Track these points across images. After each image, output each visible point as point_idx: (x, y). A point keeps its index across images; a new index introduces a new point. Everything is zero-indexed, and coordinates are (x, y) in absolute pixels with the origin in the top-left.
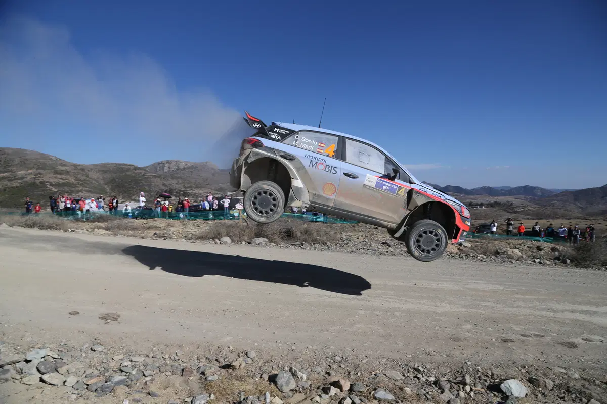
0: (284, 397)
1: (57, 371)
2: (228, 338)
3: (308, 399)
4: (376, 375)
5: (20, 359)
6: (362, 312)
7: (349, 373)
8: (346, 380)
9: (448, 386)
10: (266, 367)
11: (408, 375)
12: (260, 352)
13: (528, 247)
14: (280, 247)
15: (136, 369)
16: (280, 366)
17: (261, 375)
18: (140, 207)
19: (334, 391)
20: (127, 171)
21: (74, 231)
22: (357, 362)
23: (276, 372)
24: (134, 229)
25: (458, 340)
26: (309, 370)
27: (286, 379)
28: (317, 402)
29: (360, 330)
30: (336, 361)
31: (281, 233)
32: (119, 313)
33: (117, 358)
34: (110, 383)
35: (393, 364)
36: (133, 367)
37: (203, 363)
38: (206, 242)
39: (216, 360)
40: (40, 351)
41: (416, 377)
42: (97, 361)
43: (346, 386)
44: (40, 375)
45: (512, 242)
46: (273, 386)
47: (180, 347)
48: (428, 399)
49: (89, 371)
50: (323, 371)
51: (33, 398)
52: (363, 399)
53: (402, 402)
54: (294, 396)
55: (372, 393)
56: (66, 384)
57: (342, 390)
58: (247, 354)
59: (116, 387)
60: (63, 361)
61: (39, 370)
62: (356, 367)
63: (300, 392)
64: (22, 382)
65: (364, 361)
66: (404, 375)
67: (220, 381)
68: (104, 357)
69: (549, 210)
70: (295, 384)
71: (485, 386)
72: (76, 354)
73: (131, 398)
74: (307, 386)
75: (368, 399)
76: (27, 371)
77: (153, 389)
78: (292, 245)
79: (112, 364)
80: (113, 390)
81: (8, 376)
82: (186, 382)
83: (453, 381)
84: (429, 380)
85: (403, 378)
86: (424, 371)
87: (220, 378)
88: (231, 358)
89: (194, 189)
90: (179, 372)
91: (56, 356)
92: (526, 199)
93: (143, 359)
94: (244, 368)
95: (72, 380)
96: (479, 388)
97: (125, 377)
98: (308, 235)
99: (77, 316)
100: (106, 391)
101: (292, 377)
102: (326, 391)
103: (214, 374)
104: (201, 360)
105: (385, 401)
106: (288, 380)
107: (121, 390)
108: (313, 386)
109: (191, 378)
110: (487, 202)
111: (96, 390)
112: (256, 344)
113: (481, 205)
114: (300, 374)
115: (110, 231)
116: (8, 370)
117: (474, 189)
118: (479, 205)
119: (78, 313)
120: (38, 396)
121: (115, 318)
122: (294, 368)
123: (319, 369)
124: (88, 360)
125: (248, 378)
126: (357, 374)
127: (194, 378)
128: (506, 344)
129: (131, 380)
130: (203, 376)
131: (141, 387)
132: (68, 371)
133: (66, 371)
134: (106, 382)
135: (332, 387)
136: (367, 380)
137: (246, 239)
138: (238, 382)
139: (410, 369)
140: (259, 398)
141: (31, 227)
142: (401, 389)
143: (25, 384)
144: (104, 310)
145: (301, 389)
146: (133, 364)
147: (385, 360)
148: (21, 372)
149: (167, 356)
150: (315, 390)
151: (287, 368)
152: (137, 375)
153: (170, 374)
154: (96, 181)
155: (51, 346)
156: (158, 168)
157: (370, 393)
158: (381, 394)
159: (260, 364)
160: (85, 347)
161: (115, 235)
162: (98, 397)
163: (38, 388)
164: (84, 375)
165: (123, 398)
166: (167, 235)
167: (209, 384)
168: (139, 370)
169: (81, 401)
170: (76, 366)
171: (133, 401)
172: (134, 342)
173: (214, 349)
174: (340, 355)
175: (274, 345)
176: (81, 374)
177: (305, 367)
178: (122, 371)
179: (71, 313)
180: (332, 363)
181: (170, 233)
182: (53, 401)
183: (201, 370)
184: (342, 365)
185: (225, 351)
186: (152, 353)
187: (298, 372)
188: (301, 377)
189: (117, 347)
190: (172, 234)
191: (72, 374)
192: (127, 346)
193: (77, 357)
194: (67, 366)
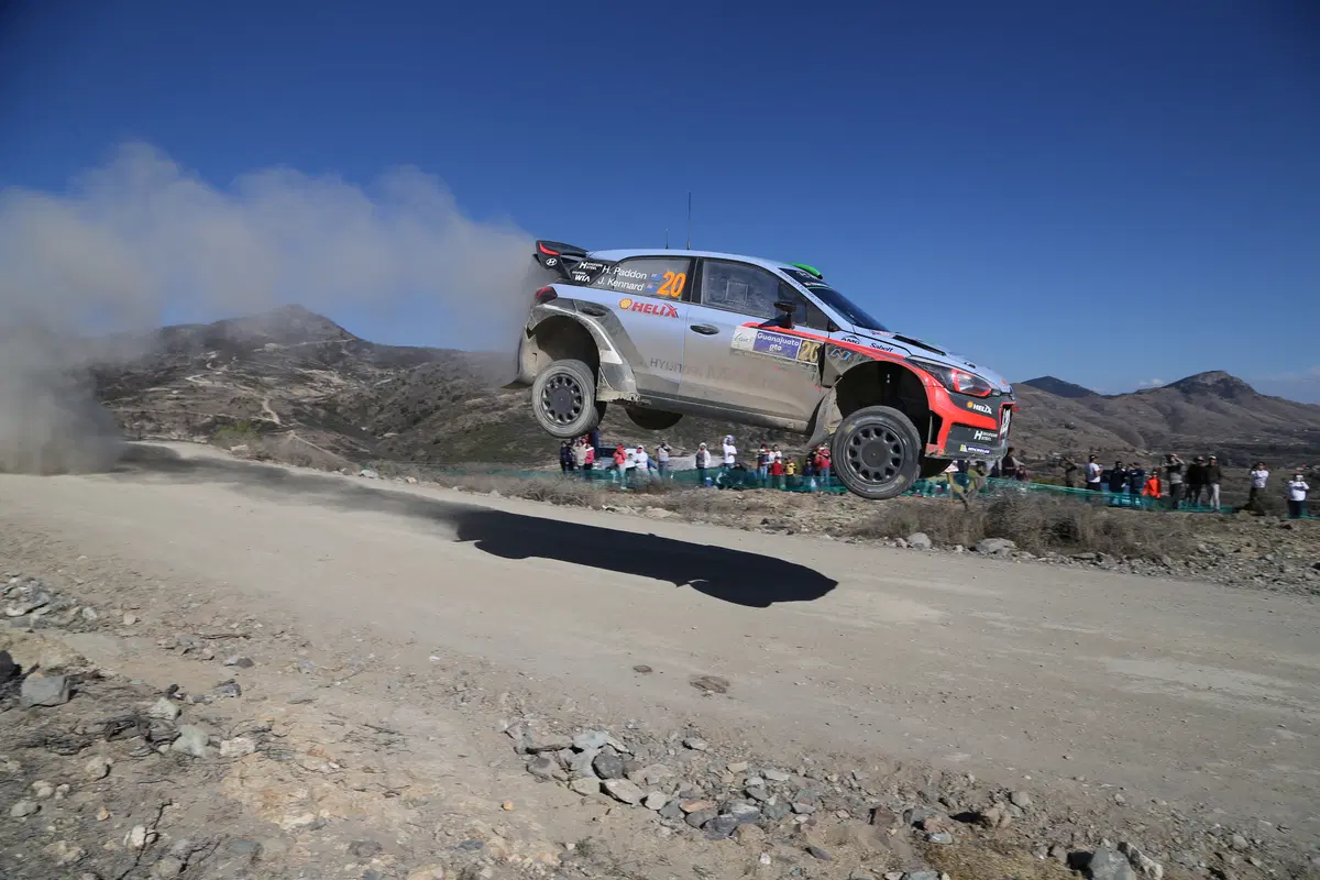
1: (626, 777)
2: (960, 757)
5: (564, 744)
10: (1058, 833)
15: (775, 796)
16: (1091, 835)
17: (1051, 849)
18: (726, 465)
23: (1085, 848)
26: (1167, 855)
27: (1114, 867)
30: (1236, 847)
32: (726, 677)
33: (734, 767)
34: (730, 815)
36: (770, 790)
37: (913, 804)
39: (941, 800)
40: (595, 735)
42: (697, 769)
44: (600, 781)
47: (860, 761)
49: (685, 787)
50: (1203, 865)
51: (594, 819)
56: (647, 804)
58: (1009, 796)
59: (742, 825)
60: (636, 758)
61: (596, 770)
64: (571, 787)
67: (957, 847)
68: (710, 762)
72: (658, 750)
73: (774, 853)
76: (577, 768)
77: (813, 841)
78: (1075, 558)
79: (728, 779)
80: (735, 831)
81: (547, 771)
82: (884, 839)
87: (958, 841)
88: (975, 801)
90: (865, 815)
91: (621, 748)
93: (787, 777)
94: (1010, 826)
95: (657, 799)
97: (756, 809)
98: (1115, 536)
99: (648, 676)
100: (723, 831)
101: (1127, 865)
103: (942, 830)
104: (907, 796)
106: (1118, 871)
109: (894, 831)
111: (704, 824)
112: (1029, 778)
114: (1146, 861)
116: (545, 762)
119: (649, 670)
120: (603, 819)
121: (721, 688)
122: (1131, 846)
123: (1189, 857)
124: (680, 764)
125: (1019, 851)
127: (899, 831)
129: (768, 817)
130: (919, 831)
131: (787, 834)
132: (646, 779)
133: (643, 781)
134: (721, 813)
138: (998, 856)
141: (538, 499)
143: (575, 791)
144: (697, 670)
146: (769, 784)
148: (568, 767)
149: (835, 778)
151: (1106, 841)
152: (778, 808)
153: (847, 816)
155: (611, 727)
159: (1041, 824)
160: (672, 739)
162: (711, 839)
163: (600, 802)
164: (677, 793)
165: (756, 849)
166: (788, 525)
167: (934, 850)
168: (781, 798)
169: (681, 843)
170: (661, 772)
171: (779, 858)
172: (765, 740)
173: (934, 776)
174: (1245, 833)
175: (1072, 785)
176: (672, 790)
177: (1154, 848)
178: (748, 796)
179: (637, 669)
180: (1225, 850)
181: (795, 520)
182: (631, 833)
183: (915, 817)
184: (1252, 859)
185: (959, 784)
186: (803, 767)
187: (1142, 856)
188: (1150, 869)
189: (732, 746)
190: (799, 524)
191: (654, 787)
192: (751, 746)
193: (659, 754)
194: (644, 771)
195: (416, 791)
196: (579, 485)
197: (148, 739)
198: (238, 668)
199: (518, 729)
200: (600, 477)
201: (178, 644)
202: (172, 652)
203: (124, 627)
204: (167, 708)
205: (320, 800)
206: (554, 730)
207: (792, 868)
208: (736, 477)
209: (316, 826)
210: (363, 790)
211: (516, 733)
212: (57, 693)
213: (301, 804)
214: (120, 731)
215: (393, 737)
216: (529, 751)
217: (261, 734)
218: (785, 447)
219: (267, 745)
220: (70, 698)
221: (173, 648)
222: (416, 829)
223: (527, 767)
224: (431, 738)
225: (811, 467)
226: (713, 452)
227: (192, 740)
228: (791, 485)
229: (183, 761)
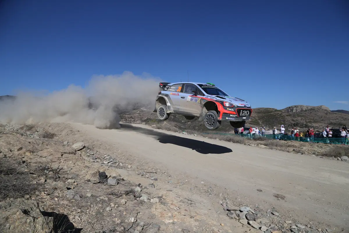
1: (255, 221)
5: (237, 209)
15: (301, 232)
18: (281, 133)
24: (280, 146)
32: (284, 195)
33: (287, 222)
36: (299, 230)
40: (246, 208)
42: (276, 221)
44: (248, 221)
49: (272, 226)
51: (246, 231)
56: (261, 229)
60: (258, 216)
61: (246, 218)
64: (239, 222)
68: (280, 219)
76: (241, 216)
79: (286, 225)
81: (233, 216)
91: (254, 212)
93: (304, 227)
95: (264, 228)
99: (261, 193)
116: (233, 213)
119: (261, 191)
120: (249, 232)
121: (283, 198)
124: (271, 219)
132: (261, 222)
143: (240, 223)
144: (275, 192)
146: (298, 228)
148: (238, 216)
154: (254, 118)
155: (251, 206)
160: (268, 211)
161: (271, 149)
163: (247, 227)
164: (270, 227)
166: (301, 151)
170: (265, 220)
172: (297, 215)
176: (268, 226)
178: (292, 231)
179: (258, 190)
181: (303, 150)
186: (309, 225)
189: (286, 216)
190: (304, 151)
191: (263, 224)
192: (293, 216)
193: (265, 215)
194: (260, 220)
195: (198, 217)
196: (240, 138)
197: (135, 196)
198: (154, 180)
199: (225, 204)
200: (245, 136)
201: (140, 173)
202: (139, 175)
203: (128, 168)
204: (138, 189)
205: (174, 217)
206: (234, 205)
208: (285, 137)
209: (173, 223)
210: (185, 216)
211: (224, 205)
212: (115, 183)
213: (170, 217)
214: (128, 193)
215: (192, 202)
216: (228, 210)
217: (160, 198)
218: (299, 128)
219: (162, 201)
220: (117, 184)
221: (139, 174)
222: (198, 227)
223: (227, 214)
224: (202, 204)
225: (308, 135)
226: (277, 129)
227: (144, 198)
228: (301, 140)
229: (142, 202)
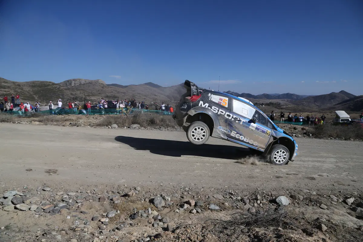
0: (158, 210)
1: (24, 203)
2: (123, 180)
3: (173, 211)
4: (208, 197)
5: (1, 197)
6: (198, 164)
7: (194, 197)
8: (193, 200)
9: (248, 201)
10: (147, 195)
11: (226, 196)
12: (142, 187)
13: (289, 128)
14: (147, 129)
15: (71, 199)
16: (155, 194)
17: (145, 199)
18: (59, 108)
19: (186, 206)
20: (48, 86)
21: (20, 123)
22: (197, 190)
23: (153, 198)
24: (57, 121)
25: (253, 177)
26: (171, 196)
27: (159, 200)
28: (177, 212)
29: (198, 174)
30: (186, 191)
31: (147, 121)
32: (57, 169)
33: (59, 194)
34: (57, 207)
35: (217, 191)
36: (70, 198)
37: (110, 194)
38: (103, 127)
39: (118, 193)
40: (13, 192)
41: (231, 197)
42: (47, 196)
43: (193, 203)
44: (14, 206)
45: (280, 125)
46: (152, 205)
47: (96, 186)
48: (238, 208)
49: (43, 202)
50: (179, 196)
51: (12, 218)
52: (202, 209)
53: (224, 210)
54: (164, 209)
55: (208, 206)
56: (31, 209)
57: (190, 205)
58: (135, 189)
59: (62, 209)
60: (27, 197)
61: (13, 203)
62: (197, 193)
63: (168, 208)
64: (3, 210)
65: (202, 190)
66: (224, 197)
68: (51, 193)
69: (300, 107)
70: (164, 203)
71: (268, 200)
72: (34, 193)
73: (71, 215)
74: (171, 204)
75: (205, 210)
76: (5, 203)
77: (83, 209)
78: (154, 128)
79: (57, 197)
80: (60, 211)
82: (102, 205)
83: (250, 198)
84: (237, 198)
85: (223, 198)
86: (234, 194)
87: (122, 202)
88: (126, 191)
89: (91, 97)
90: (97, 200)
91: (22, 194)
92: (288, 101)
93: (75, 194)
94: (135, 196)
95: (34, 207)
96: (265, 201)
97: (66, 204)
98: (164, 122)
99: (31, 172)
100: (56, 212)
101: (162, 200)
102: (182, 206)
103: (118, 199)
105: (214, 210)
107: (64, 211)
108: (174, 204)
109: (105, 203)
110: (265, 103)
111: (50, 211)
112: (140, 183)
113: (262, 104)
114: (167, 198)
115: (42, 122)
117: (258, 95)
118: (261, 105)
119: (31, 170)
120: (15, 217)
121: (55, 172)
122: (163, 195)
123: (177, 195)
124: (42, 196)
125: (137, 201)
126: (198, 197)
127: (107, 202)
128: (278, 179)
129: (70, 206)
130: (112, 201)
131: (75, 209)
133: (29, 203)
134: (55, 207)
135: (185, 204)
136: (204, 200)
137: (127, 125)
138: (132, 203)
139: (227, 193)
140: (145, 212)
142: (223, 204)
143: (5, 211)
144: (47, 168)
145: (168, 206)
146: (69, 196)
147: (213, 189)
148: (2, 204)
150: (176, 206)
151: (158, 195)
152: (73, 203)
153: (92, 201)
154: (28, 92)
155: (18, 189)
156: (68, 84)
157: (206, 206)
158: (212, 206)
159: (143, 194)
160: (39, 189)
161: (46, 125)
163: (14, 212)
164: (41, 204)
165: (66, 215)
166: (78, 124)
167: (116, 205)
168: (73, 200)
169: (42, 218)
170: (36, 199)
171: (73, 216)
172: (68, 185)
173: (116, 187)
174: (188, 187)
175: (150, 183)
176: (39, 204)
177: (169, 194)
178: (63, 201)
179: (27, 170)
180: (184, 192)
182: (25, 219)
183: (110, 198)
184: (189, 193)
185: (122, 188)
186: (80, 190)
187: (166, 196)
188: (167, 199)
189: (58, 188)
190: (81, 124)
191: (33, 204)
192: (64, 187)
193: (35, 194)
194: (30, 200)
207: (76, 218)
208: (62, 111)
